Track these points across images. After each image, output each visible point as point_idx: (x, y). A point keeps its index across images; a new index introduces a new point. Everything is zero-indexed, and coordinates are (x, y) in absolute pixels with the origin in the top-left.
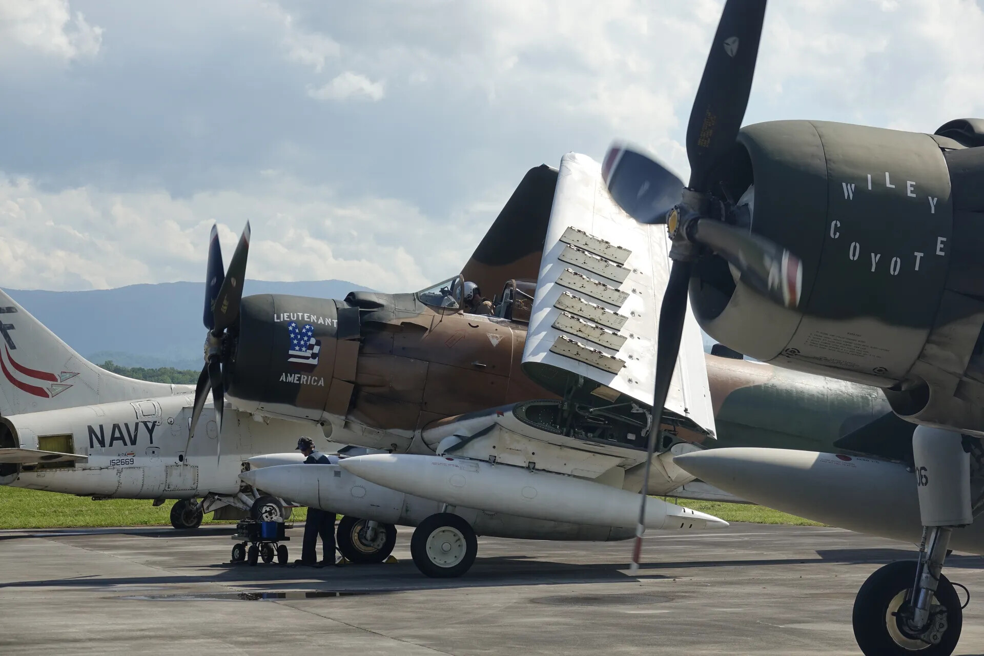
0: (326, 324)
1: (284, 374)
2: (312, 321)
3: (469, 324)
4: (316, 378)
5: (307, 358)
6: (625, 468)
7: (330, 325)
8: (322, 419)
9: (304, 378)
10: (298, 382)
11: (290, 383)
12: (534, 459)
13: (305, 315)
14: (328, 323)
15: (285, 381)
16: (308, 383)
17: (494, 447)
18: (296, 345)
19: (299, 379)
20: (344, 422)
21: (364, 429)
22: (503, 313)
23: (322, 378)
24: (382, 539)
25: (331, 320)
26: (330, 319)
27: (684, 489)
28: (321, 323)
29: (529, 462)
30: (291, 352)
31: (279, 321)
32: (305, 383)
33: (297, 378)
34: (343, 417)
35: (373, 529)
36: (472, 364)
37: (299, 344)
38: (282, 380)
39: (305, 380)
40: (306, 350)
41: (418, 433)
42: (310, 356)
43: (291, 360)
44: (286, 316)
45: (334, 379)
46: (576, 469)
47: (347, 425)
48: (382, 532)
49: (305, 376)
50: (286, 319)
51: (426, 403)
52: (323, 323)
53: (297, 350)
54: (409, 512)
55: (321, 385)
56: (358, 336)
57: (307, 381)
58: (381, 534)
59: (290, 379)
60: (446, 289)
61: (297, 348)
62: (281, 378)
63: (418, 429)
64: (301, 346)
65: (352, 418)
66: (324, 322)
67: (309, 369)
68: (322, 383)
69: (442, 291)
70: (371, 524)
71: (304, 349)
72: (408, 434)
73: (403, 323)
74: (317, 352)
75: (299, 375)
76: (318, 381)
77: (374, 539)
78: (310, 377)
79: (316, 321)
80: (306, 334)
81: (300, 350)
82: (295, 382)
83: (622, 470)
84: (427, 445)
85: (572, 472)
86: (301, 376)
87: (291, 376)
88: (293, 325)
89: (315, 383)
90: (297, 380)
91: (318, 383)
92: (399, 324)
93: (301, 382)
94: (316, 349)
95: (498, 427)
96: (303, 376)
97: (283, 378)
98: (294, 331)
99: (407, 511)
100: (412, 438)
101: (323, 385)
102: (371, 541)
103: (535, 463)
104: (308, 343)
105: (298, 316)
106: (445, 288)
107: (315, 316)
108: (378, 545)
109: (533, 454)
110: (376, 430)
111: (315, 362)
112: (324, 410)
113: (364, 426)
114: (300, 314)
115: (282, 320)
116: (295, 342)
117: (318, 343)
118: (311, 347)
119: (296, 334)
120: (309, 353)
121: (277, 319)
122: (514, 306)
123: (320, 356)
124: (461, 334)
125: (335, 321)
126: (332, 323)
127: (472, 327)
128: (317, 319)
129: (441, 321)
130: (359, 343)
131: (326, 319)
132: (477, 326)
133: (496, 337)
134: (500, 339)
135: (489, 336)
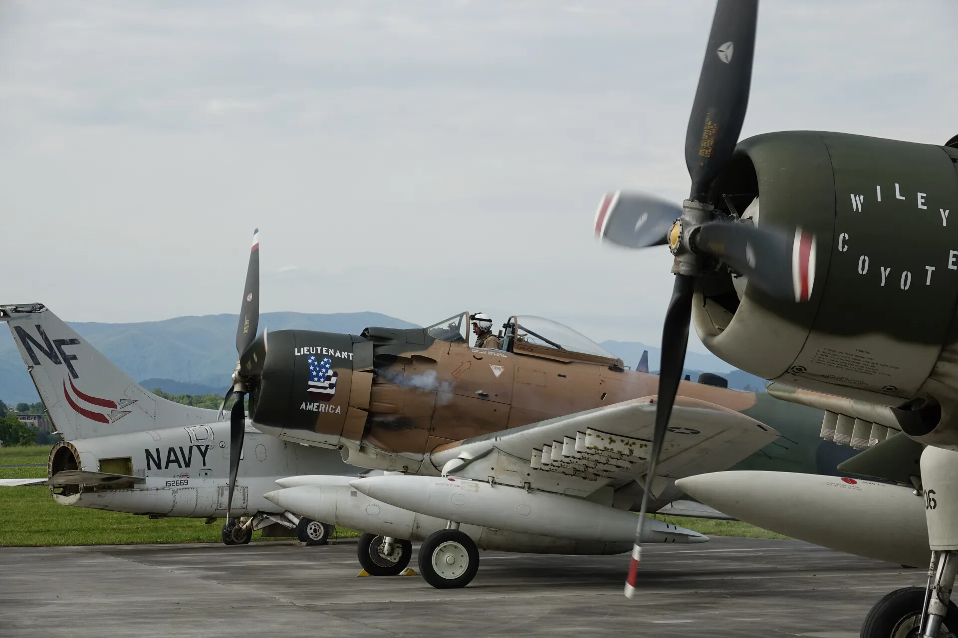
0: (343, 357)
1: (304, 403)
2: (330, 354)
3: (474, 356)
4: (334, 407)
5: (325, 388)
6: (614, 488)
7: (346, 357)
8: (340, 444)
9: (322, 406)
10: (317, 410)
11: (309, 411)
12: (530, 479)
13: (324, 349)
15: (305, 409)
16: (327, 411)
17: (493, 469)
18: (314, 376)
19: (318, 407)
20: (360, 447)
21: (377, 453)
22: (505, 346)
23: (339, 407)
24: (398, 554)
25: (348, 354)
26: (346, 353)
27: (672, 506)
28: (338, 356)
29: (525, 483)
30: (310, 383)
31: (299, 354)
32: (323, 411)
33: (316, 407)
34: (358, 442)
35: (390, 544)
36: (476, 392)
37: (317, 376)
38: (303, 408)
39: (323, 408)
40: (324, 381)
41: (427, 456)
42: (328, 386)
43: (311, 390)
44: (306, 350)
45: (350, 407)
46: (568, 488)
47: (362, 449)
48: (398, 547)
49: (323, 405)
50: (305, 353)
51: (434, 429)
52: (340, 356)
53: (316, 381)
54: (419, 529)
55: (338, 413)
56: (372, 368)
57: (325, 409)
58: (398, 549)
59: (310, 407)
60: (454, 325)
61: (316, 379)
62: (302, 407)
63: (427, 452)
64: (319, 378)
65: (366, 442)
67: (327, 398)
68: (338, 411)
69: (450, 326)
70: (387, 540)
71: (322, 380)
72: (419, 457)
73: (412, 356)
74: (334, 383)
75: (318, 404)
76: (335, 410)
77: (391, 553)
78: (328, 405)
79: (333, 354)
80: (324, 367)
81: (319, 381)
82: (314, 410)
83: (612, 489)
84: (435, 467)
85: (564, 491)
86: (319, 405)
87: (310, 405)
88: (313, 358)
89: (333, 411)
90: (316, 409)
91: (335, 412)
92: (410, 357)
93: (320, 411)
94: (334, 380)
95: (496, 450)
96: (321, 405)
97: (303, 406)
98: (313, 364)
99: (418, 527)
100: (422, 461)
101: (340, 413)
102: (388, 555)
103: (530, 483)
104: (326, 374)
105: (317, 350)
106: (453, 323)
107: (333, 350)
108: (395, 559)
109: (528, 475)
110: (388, 454)
111: (331, 391)
112: (341, 435)
113: (378, 450)
114: (319, 348)
115: (302, 353)
116: (314, 373)
117: (335, 374)
118: (329, 378)
119: (315, 367)
120: (326, 384)
121: (298, 353)
122: (515, 340)
123: (337, 386)
124: (467, 365)
125: (351, 354)
126: (348, 356)
127: (477, 359)
128: (335, 353)
129: (448, 354)
130: (372, 374)
131: (343, 352)
132: (481, 359)
133: (499, 369)
134: (502, 370)
135: (493, 367)
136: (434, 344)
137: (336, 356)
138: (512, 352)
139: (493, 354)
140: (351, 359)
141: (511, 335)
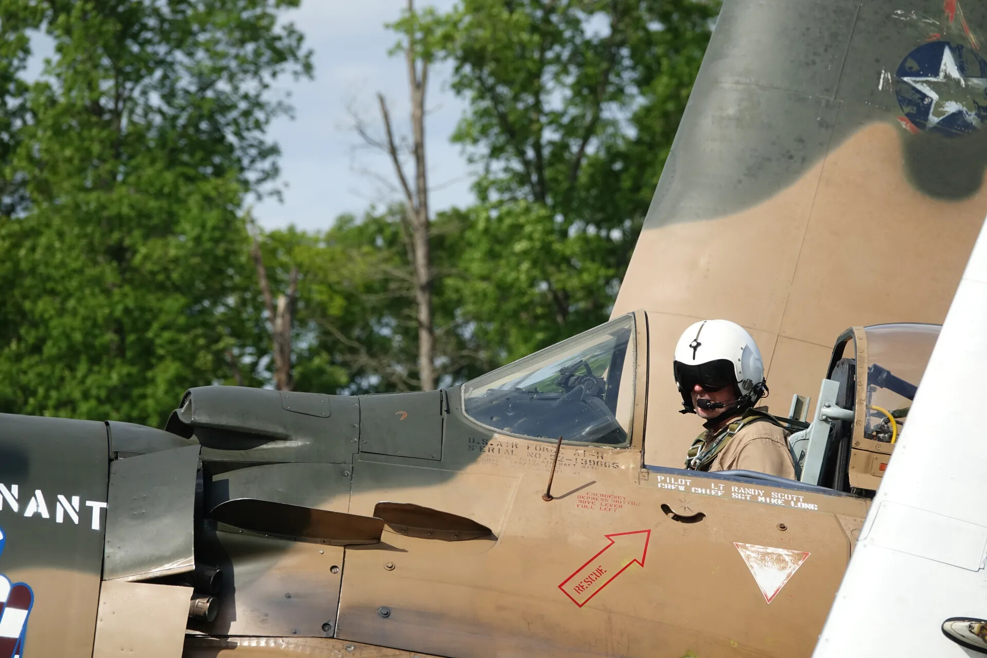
0: (60, 519)
3: (666, 509)
7: (75, 519)
14: (66, 514)
25: (82, 503)
26: (76, 500)
28: (37, 515)
52: (45, 515)
56: (187, 564)
66: (52, 509)
73: (381, 509)
74: (15, 634)
79: (15, 507)
92: (369, 513)
94: (12, 623)
107: (15, 488)
117: (20, 597)
122: (858, 432)
123: (27, 648)
124: (630, 547)
125: (97, 506)
126: (86, 513)
127: (677, 518)
128: (23, 500)
129: (549, 497)
130: (190, 590)
131: (61, 498)
132: (699, 517)
133: (779, 559)
134: (793, 568)
135: (750, 553)
136: (483, 456)
137: (29, 513)
138: (846, 488)
139: (754, 497)
140: (96, 525)
141: (837, 411)
